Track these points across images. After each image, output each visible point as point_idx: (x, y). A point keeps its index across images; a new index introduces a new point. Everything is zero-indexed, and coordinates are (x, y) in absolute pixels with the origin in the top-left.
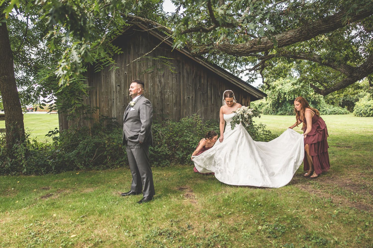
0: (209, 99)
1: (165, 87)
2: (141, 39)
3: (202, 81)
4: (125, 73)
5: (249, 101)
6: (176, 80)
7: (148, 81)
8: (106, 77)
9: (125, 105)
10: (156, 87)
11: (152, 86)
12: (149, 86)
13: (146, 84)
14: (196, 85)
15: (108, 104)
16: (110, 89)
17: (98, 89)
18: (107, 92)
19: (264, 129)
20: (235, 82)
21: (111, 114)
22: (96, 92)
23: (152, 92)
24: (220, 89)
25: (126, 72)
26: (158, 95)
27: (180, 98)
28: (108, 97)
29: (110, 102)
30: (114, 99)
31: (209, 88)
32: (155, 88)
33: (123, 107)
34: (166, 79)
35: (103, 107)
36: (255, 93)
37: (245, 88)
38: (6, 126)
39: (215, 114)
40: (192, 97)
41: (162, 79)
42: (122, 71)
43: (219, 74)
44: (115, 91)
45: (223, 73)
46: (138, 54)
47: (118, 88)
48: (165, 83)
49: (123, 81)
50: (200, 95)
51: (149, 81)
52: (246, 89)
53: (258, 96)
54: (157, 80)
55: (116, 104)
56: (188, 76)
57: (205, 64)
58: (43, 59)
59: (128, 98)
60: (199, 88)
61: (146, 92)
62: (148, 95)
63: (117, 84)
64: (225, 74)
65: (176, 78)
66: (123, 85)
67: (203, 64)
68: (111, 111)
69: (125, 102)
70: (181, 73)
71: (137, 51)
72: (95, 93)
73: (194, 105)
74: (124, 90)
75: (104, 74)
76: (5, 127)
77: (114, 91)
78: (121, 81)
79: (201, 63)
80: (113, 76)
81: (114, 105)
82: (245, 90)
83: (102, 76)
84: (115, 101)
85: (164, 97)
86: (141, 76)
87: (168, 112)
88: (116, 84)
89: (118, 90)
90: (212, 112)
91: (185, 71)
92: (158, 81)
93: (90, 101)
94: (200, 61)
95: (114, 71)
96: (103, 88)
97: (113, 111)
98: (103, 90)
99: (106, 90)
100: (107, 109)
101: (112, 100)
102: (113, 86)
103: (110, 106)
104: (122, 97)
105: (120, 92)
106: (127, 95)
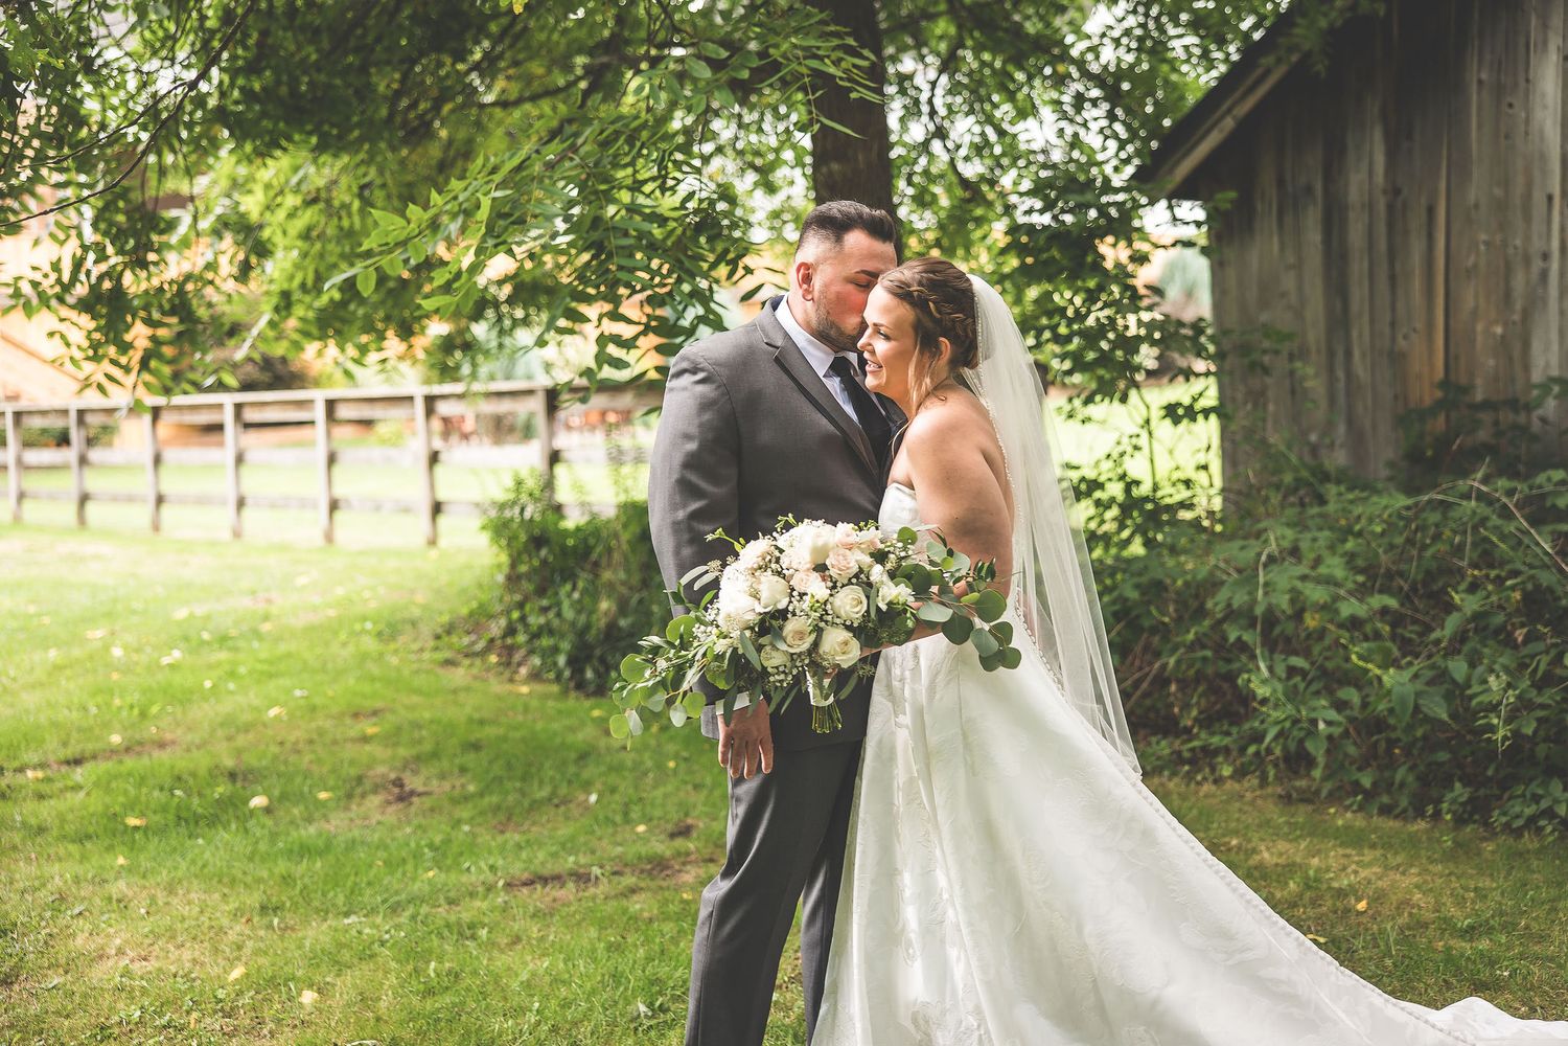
8: (1499, 91)
15: (1508, 295)
16: (1520, 180)
17: (1442, 185)
18: (1501, 206)
21: (1527, 368)
22: (1431, 211)
28: (1505, 243)
29: (1519, 282)
30: (1546, 256)
35: (1475, 313)
44: (1557, 190)
58: (1143, 26)
68: (1526, 346)
72: (1423, 218)
75: (1484, 76)
77: (1550, 198)
80: (1548, 79)
81: (1544, 301)
83: (1474, 87)
84: (1555, 265)
93: (1393, 278)
95: (1555, 41)
96: (1475, 175)
97: (1536, 346)
98: (1477, 189)
99: (1498, 192)
100: (1499, 330)
101: (1537, 264)
102: (1543, 158)
103: (1518, 306)
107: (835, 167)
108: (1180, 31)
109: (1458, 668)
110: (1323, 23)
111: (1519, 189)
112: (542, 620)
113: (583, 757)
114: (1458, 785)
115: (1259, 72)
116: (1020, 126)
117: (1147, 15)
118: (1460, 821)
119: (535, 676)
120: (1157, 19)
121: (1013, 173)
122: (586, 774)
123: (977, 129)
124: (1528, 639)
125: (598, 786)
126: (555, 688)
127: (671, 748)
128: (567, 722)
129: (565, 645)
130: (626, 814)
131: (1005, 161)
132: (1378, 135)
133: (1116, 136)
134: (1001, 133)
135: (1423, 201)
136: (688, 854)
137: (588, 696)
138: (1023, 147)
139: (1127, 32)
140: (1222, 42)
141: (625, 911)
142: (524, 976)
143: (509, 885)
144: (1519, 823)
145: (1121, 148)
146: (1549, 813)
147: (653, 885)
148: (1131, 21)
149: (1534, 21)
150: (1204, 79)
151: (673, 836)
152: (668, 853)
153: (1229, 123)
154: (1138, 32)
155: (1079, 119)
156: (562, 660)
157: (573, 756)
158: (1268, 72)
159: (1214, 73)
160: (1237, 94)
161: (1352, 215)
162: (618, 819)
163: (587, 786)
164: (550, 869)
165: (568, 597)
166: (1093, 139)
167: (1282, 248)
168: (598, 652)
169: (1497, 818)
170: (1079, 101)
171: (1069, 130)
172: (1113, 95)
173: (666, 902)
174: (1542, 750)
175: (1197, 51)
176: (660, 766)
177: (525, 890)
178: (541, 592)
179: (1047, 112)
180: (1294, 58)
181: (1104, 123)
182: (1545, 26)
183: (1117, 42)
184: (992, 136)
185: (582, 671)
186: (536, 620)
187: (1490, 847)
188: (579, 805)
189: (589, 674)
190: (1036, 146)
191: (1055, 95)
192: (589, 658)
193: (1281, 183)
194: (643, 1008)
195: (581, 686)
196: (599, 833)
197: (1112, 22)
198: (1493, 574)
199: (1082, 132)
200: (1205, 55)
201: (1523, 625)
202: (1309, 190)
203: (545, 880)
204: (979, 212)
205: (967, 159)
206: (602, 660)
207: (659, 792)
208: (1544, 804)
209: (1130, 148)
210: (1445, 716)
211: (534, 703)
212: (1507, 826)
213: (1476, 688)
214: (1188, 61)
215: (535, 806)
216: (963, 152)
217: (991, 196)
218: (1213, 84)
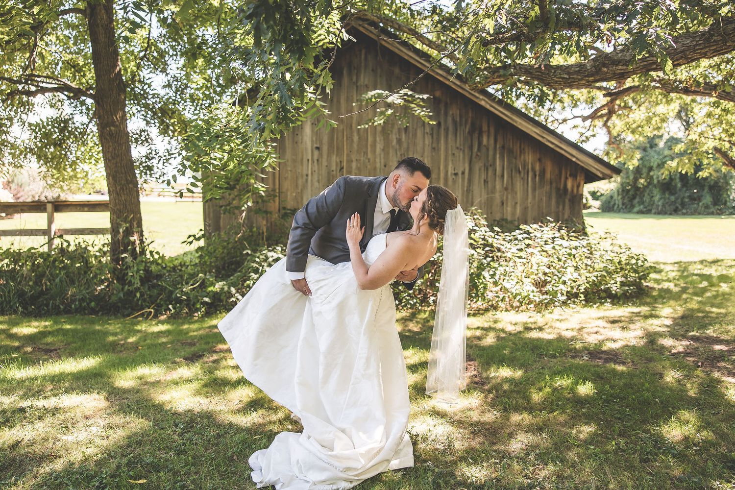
0: (497, 178)
2: (363, 56)
3: (485, 140)
5: (582, 183)
6: (432, 137)
7: (376, 141)
10: (391, 151)
11: (383, 150)
12: (378, 150)
13: (371, 146)
14: (471, 148)
15: (297, 185)
16: (300, 155)
18: (295, 161)
19: (615, 242)
20: (553, 143)
23: (382, 161)
24: (522, 157)
27: (439, 174)
28: (296, 171)
29: (300, 182)
30: (307, 175)
31: (498, 156)
32: (388, 153)
34: (411, 135)
35: (287, 189)
36: (596, 167)
37: (574, 156)
38: (112, 222)
39: (509, 209)
40: (463, 173)
41: (404, 137)
43: (520, 127)
44: (310, 158)
45: (529, 124)
46: (357, 87)
48: (408, 143)
49: (325, 139)
50: (480, 170)
51: (378, 139)
52: (577, 159)
53: (602, 173)
54: (394, 137)
55: (312, 185)
56: (456, 130)
57: (491, 106)
59: (334, 172)
60: (477, 155)
63: (315, 146)
64: (532, 126)
65: (432, 135)
66: (325, 148)
67: (488, 107)
68: (302, 198)
70: (442, 124)
71: (354, 79)
73: (465, 189)
74: (328, 156)
76: (108, 225)
77: (308, 160)
78: (322, 139)
79: (483, 103)
80: (308, 128)
81: (307, 187)
82: (574, 159)
84: (310, 178)
88: (312, 145)
89: (316, 158)
90: (503, 204)
91: (450, 119)
92: (395, 140)
94: (482, 99)
96: (287, 153)
98: (288, 157)
99: (294, 157)
100: (294, 194)
101: (305, 177)
102: (306, 149)
103: (300, 188)
104: (324, 172)
105: (320, 160)
106: (334, 168)
111: (299, 157)
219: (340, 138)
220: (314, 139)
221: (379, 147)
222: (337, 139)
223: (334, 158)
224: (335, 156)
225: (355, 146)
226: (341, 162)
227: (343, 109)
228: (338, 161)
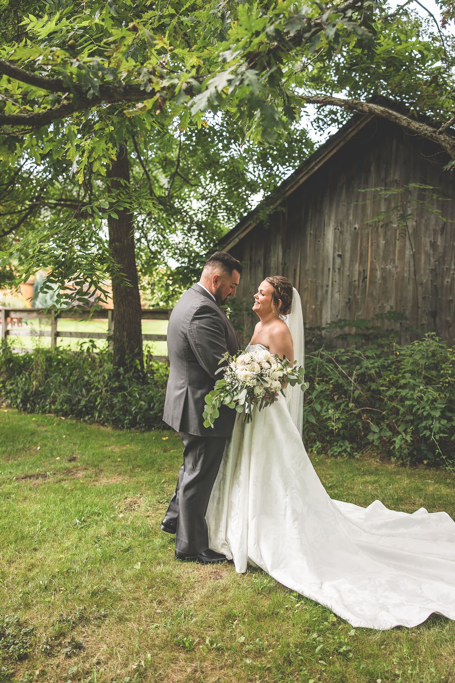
1: (446, 259)
2: (394, 148)
4: (355, 228)
7: (405, 245)
8: (316, 237)
9: (349, 299)
10: (423, 257)
11: (414, 256)
12: (407, 256)
13: (400, 252)
15: (316, 297)
16: (321, 263)
17: (299, 263)
18: (315, 271)
21: (321, 318)
22: (295, 270)
23: (412, 269)
25: (357, 226)
26: (425, 277)
28: (316, 282)
29: (320, 293)
30: (327, 286)
32: (420, 260)
33: (347, 303)
35: (307, 301)
41: (439, 239)
42: (348, 224)
44: (332, 268)
47: (338, 261)
48: (445, 248)
49: (348, 246)
51: (408, 243)
54: (426, 240)
55: (332, 296)
58: (210, 208)
59: (357, 283)
61: (398, 269)
62: (403, 277)
63: (337, 253)
66: (348, 255)
68: (321, 311)
69: (350, 292)
71: (383, 175)
72: (293, 272)
74: (350, 265)
75: (312, 232)
77: (329, 269)
78: (345, 245)
80: (330, 234)
81: (327, 299)
83: (309, 235)
84: (330, 289)
85: (442, 283)
86: (389, 233)
87: (449, 319)
88: (334, 252)
89: (337, 266)
92: (428, 244)
95: (332, 224)
96: (308, 261)
97: (324, 312)
98: (308, 266)
99: (315, 266)
100: (313, 307)
101: (325, 288)
102: (328, 257)
103: (319, 300)
104: (345, 283)
105: (342, 269)
106: (356, 277)
107: (117, 244)
108: (222, 211)
109: (318, 407)
110: (268, 212)
111: (320, 266)
112: (11, 387)
113: (33, 434)
114: (318, 443)
115: (247, 225)
116: (171, 236)
117: (211, 205)
118: (319, 453)
119: (9, 406)
120: (214, 207)
121: (167, 250)
122: (35, 440)
123: (156, 236)
124: (338, 399)
125: (39, 444)
126: (16, 410)
127: (62, 431)
128: (24, 422)
129: (20, 396)
130: (52, 453)
131: (165, 246)
132: (280, 247)
133: (201, 242)
134: (164, 237)
135: (293, 268)
136: (78, 467)
137: (28, 413)
138: (171, 242)
139: (205, 210)
140: (234, 215)
141: (63, 488)
142: (33, 511)
143: (17, 479)
144: (337, 453)
145: (202, 245)
146: (345, 451)
147: (69, 478)
148: (207, 207)
149: (326, 217)
150: (228, 226)
151: (70, 461)
152: (71, 467)
153: (237, 240)
154: (209, 210)
155: (189, 235)
156: (19, 401)
157: (30, 434)
158: (250, 225)
159: (231, 225)
160: (240, 232)
161: (272, 270)
162: (49, 455)
163: (36, 444)
164: (30, 473)
165: (21, 381)
166: (193, 241)
167: (251, 279)
168: (31, 399)
169: (330, 453)
170: (189, 230)
171: (186, 238)
172: (200, 229)
173: (76, 484)
174: (342, 432)
175: (226, 218)
176: (60, 437)
177: (23, 480)
178: (9, 378)
179: (178, 232)
180: (258, 221)
181: (197, 237)
182: (329, 219)
183: (202, 213)
184: (161, 238)
185: (26, 405)
186: (9, 388)
187: (329, 461)
188: (34, 450)
189: (28, 406)
190: (174, 242)
191: (182, 227)
192: (28, 400)
193: (251, 259)
194: (78, 521)
195: (25, 410)
196: (43, 460)
197: (201, 206)
198: (325, 379)
199: (190, 239)
200: (229, 219)
201: (336, 395)
202: (259, 262)
203: (30, 477)
204: (156, 261)
205: (153, 245)
206: (33, 401)
207: (62, 446)
208: (343, 448)
209: (204, 245)
210: (314, 422)
211: (11, 416)
212: (332, 455)
213: (323, 414)
214: (223, 220)
215: (19, 451)
216: (151, 243)
217: (159, 257)
218: (231, 228)
219: (365, 244)
220: (336, 246)
221: (408, 253)
222: (361, 245)
223: (357, 266)
224: (357, 264)
225: (381, 253)
226: (364, 271)
227: (369, 211)
228: (361, 269)
